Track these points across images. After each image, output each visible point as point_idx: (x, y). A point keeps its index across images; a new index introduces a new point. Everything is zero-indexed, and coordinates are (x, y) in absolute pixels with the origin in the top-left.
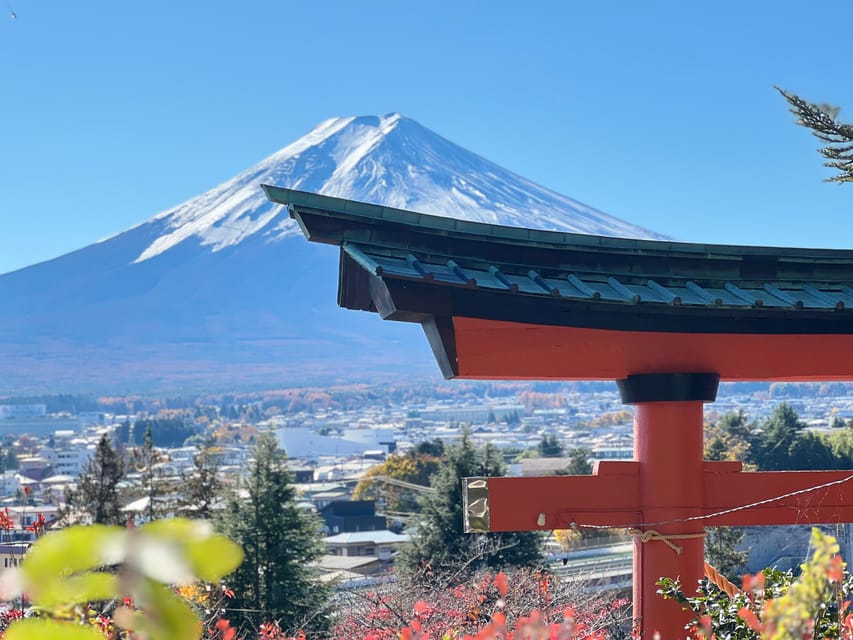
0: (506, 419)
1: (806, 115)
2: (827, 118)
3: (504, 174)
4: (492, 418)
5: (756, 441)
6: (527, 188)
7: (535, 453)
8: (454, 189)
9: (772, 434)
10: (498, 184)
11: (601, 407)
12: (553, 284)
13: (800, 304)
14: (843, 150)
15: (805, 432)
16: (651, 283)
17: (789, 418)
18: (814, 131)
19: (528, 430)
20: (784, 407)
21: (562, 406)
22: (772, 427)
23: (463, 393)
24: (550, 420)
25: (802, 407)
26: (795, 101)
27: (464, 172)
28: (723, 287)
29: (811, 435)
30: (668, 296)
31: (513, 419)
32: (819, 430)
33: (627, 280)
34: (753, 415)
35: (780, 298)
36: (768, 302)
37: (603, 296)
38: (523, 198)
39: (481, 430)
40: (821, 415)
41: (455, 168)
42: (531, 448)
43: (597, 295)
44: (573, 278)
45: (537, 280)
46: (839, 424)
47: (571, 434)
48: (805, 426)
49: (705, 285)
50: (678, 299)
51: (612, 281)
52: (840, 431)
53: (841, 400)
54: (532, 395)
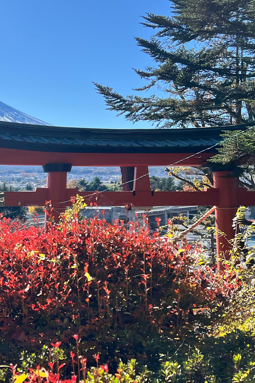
0: (17, 180)
1: (102, 91)
2: (108, 92)
3: (19, 112)
4: (13, 180)
5: (88, 187)
6: (25, 116)
7: (24, 189)
8: (5, 117)
9: (92, 185)
10: (17, 115)
11: (44, 177)
12: (25, 138)
13: (96, 144)
14: (112, 101)
15: (102, 184)
16: (53, 138)
17: (98, 181)
18: (104, 95)
19: (23, 183)
20: (96, 178)
21: (33, 177)
22: (92, 183)
23: (5, 173)
24: (29, 180)
25: (102, 178)
26: (99, 86)
27: (8, 112)
28: (74, 139)
29: (104, 185)
30: (58, 142)
31: (19, 180)
32: (107, 184)
33: (46, 138)
34: (88, 180)
35: (91, 143)
36: (87, 144)
37: (39, 142)
38: (24, 119)
39: (10, 183)
40: (107, 180)
41: (5, 111)
42: (24, 188)
43: (37, 141)
44: (31, 137)
45: (20, 137)
46: (112, 183)
47: (35, 184)
48: (102, 183)
49: (69, 139)
50: (61, 143)
51: (42, 138)
52: (112, 184)
53: (113, 176)
54: (24, 174)
